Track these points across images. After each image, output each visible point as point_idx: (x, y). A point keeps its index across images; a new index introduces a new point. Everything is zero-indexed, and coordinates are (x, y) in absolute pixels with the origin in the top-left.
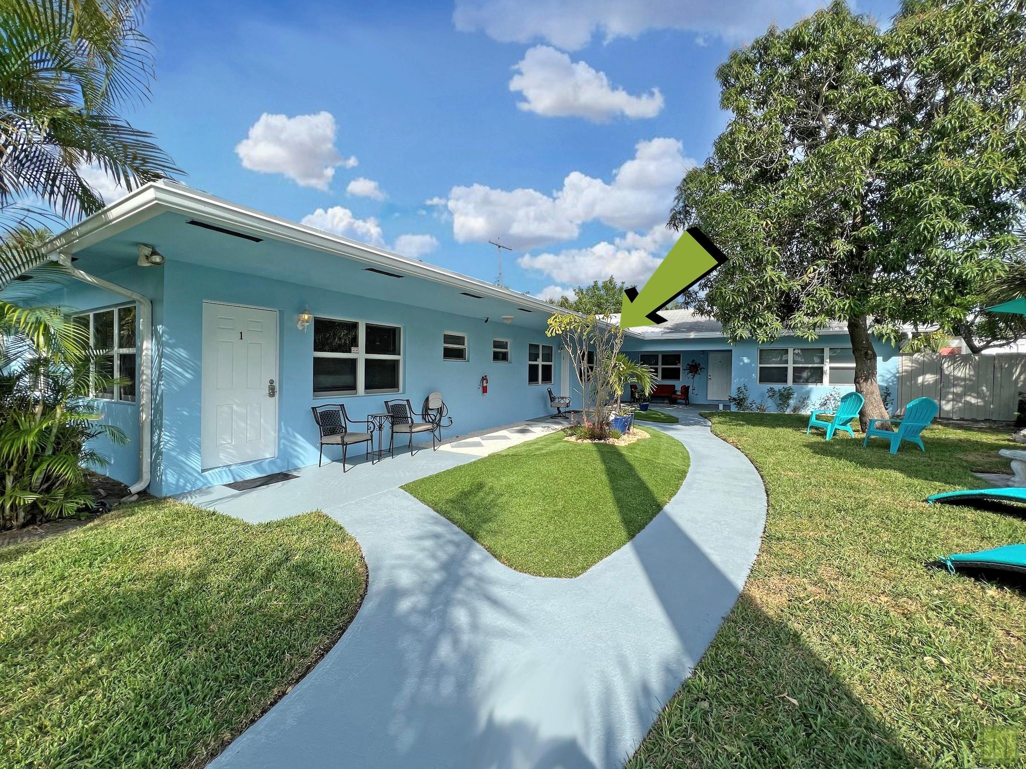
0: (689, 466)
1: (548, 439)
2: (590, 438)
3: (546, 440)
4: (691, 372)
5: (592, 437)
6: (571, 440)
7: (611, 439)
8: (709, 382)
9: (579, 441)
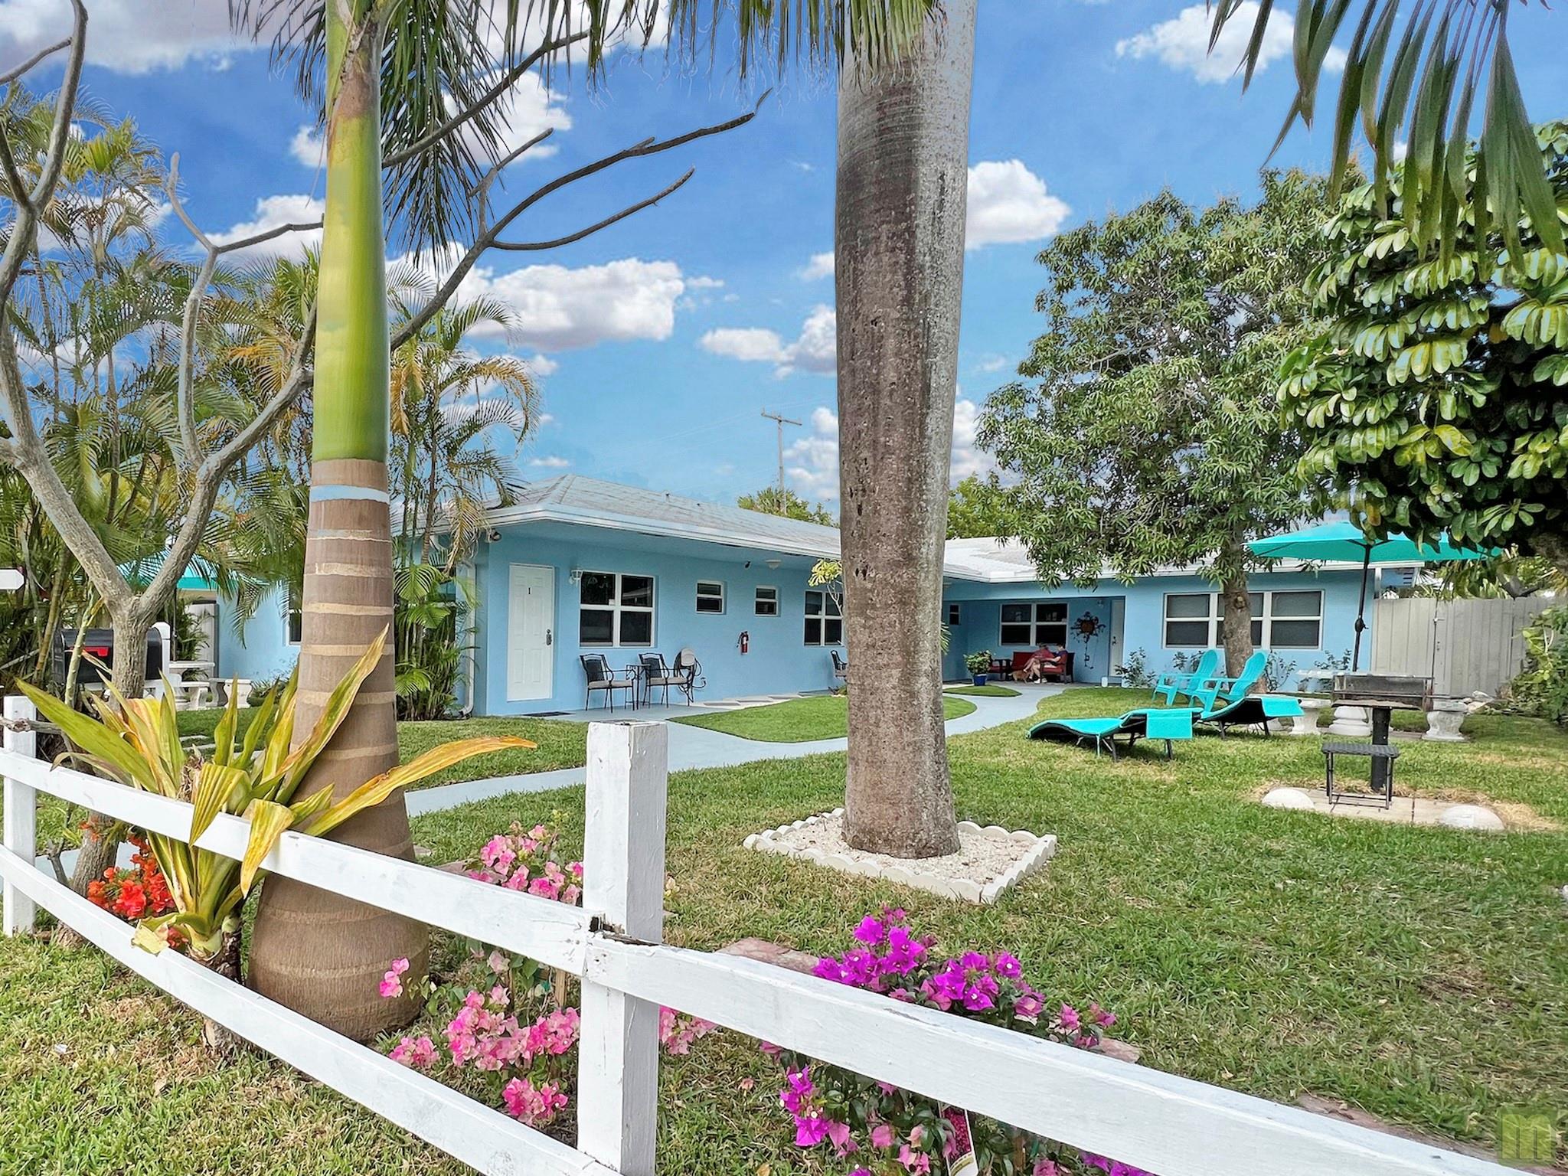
4: (1083, 632)
8: (1113, 647)
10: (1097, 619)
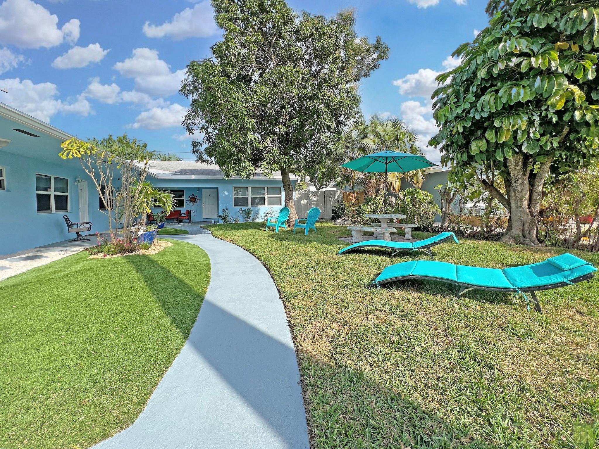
0: (209, 260)
1: (68, 261)
2: (120, 253)
3: (65, 262)
4: (191, 202)
5: (122, 251)
6: (98, 257)
7: (141, 251)
8: (203, 207)
9: (108, 257)
10: (197, 197)
